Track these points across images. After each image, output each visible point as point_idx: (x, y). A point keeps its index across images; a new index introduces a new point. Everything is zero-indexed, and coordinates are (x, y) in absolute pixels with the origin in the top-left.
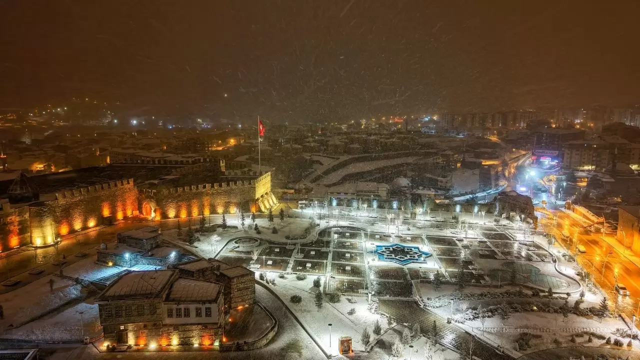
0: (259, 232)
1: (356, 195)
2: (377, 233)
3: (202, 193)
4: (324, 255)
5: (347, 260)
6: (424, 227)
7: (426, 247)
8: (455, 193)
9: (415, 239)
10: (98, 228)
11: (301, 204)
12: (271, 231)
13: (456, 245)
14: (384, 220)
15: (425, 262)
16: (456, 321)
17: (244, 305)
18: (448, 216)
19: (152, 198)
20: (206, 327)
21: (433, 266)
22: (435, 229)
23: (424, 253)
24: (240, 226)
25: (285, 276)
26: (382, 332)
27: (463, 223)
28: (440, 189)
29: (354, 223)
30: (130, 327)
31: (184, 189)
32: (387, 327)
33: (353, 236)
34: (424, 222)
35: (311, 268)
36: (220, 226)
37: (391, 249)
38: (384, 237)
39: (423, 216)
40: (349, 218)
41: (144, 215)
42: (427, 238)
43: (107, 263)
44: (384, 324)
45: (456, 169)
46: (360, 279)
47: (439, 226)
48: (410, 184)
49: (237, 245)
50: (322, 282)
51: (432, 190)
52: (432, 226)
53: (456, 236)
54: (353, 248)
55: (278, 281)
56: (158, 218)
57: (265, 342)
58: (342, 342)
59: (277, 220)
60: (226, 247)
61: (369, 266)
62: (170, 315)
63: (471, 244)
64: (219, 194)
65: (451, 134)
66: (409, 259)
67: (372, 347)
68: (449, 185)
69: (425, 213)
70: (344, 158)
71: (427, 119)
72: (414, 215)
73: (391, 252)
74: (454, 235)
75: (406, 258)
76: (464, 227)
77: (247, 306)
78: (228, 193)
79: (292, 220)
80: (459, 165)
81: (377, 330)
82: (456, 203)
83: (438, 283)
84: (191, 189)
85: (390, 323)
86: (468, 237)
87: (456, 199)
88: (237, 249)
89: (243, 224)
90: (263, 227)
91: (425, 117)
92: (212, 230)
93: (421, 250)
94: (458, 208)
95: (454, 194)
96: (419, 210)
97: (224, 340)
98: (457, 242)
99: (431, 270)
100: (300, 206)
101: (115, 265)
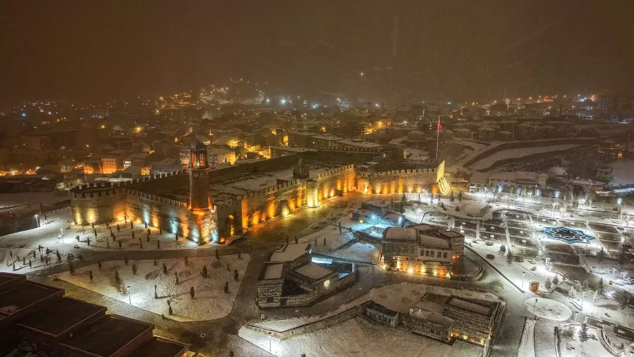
0: (445, 209)
1: (515, 182)
2: (545, 217)
3: (398, 176)
4: (502, 230)
5: (520, 235)
6: (586, 215)
7: (589, 232)
8: (615, 185)
9: (577, 224)
10: (335, 197)
11: (471, 189)
12: (454, 209)
13: (617, 232)
14: (549, 207)
15: (588, 242)
16: (616, 284)
17: (456, 256)
18: (610, 208)
19: (366, 178)
20: (442, 265)
21: (596, 246)
22: (597, 218)
23: (587, 236)
24: (429, 204)
25: (477, 242)
26: (559, 283)
27: (624, 214)
28: (598, 180)
29: (521, 208)
30: (399, 258)
31: (387, 173)
32: (562, 281)
33: (521, 218)
34: (586, 211)
35: (494, 238)
36: (415, 202)
37: (558, 231)
38: (549, 221)
39: (584, 205)
40: (516, 204)
41: (359, 190)
42: (589, 225)
43: (359, 221)
44: (560, 278)
45: (616, 159)
46: (535, 249)
47: (600, 215)
48: (566, 174)
49: (432, 217)
50: (507, 248)
51: (590, 180)
52: (594, 215)
53: (618, 225)
54: (524, 227)
55: (473, 244)
56: (370, 193)
57: (478, 278)
58: (532, 284)
59: (456, 201)
60: (424, 218)
61: (541, 242)
62: (422, 254)
63: (632, 232)
64: (410, 178)
65: (613, 121)
66: (575, 239)
67: (553, 291)
68: (608, 176)
69: (587, 203)
70: (495, 144)
71: (583, 100)
72: (576, 204)
73: (558, 233)
74: (615, 224)
75: (572, 238)
76: (625, 218)
77: (458, 257)
78: (416, 177)
79: (467, 202)
80: (620, 155)
81: (556, 281)
82: (618, 196)
83: (601, 258)
84: (391, 174)
85: (564, 279)
86: (628, 226)
87: (617, 191)
88: (433, 220)
89: (432, 202)
90: (447, 206)
91: (580, 98)
92: (410, 205)
93: (585, 233)
94: (619, 201)
95: (613, 186)
96: (582, 201)
97: (452, 274)
98: (618, 230)
99: (595, 249)
100: (471, 190)
101: (364, 222)
